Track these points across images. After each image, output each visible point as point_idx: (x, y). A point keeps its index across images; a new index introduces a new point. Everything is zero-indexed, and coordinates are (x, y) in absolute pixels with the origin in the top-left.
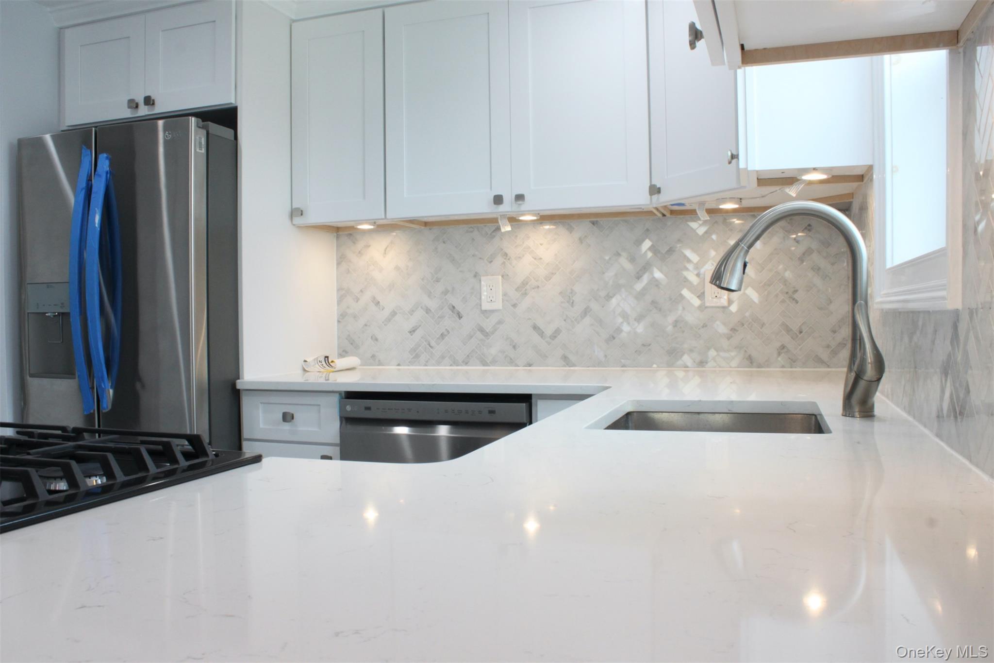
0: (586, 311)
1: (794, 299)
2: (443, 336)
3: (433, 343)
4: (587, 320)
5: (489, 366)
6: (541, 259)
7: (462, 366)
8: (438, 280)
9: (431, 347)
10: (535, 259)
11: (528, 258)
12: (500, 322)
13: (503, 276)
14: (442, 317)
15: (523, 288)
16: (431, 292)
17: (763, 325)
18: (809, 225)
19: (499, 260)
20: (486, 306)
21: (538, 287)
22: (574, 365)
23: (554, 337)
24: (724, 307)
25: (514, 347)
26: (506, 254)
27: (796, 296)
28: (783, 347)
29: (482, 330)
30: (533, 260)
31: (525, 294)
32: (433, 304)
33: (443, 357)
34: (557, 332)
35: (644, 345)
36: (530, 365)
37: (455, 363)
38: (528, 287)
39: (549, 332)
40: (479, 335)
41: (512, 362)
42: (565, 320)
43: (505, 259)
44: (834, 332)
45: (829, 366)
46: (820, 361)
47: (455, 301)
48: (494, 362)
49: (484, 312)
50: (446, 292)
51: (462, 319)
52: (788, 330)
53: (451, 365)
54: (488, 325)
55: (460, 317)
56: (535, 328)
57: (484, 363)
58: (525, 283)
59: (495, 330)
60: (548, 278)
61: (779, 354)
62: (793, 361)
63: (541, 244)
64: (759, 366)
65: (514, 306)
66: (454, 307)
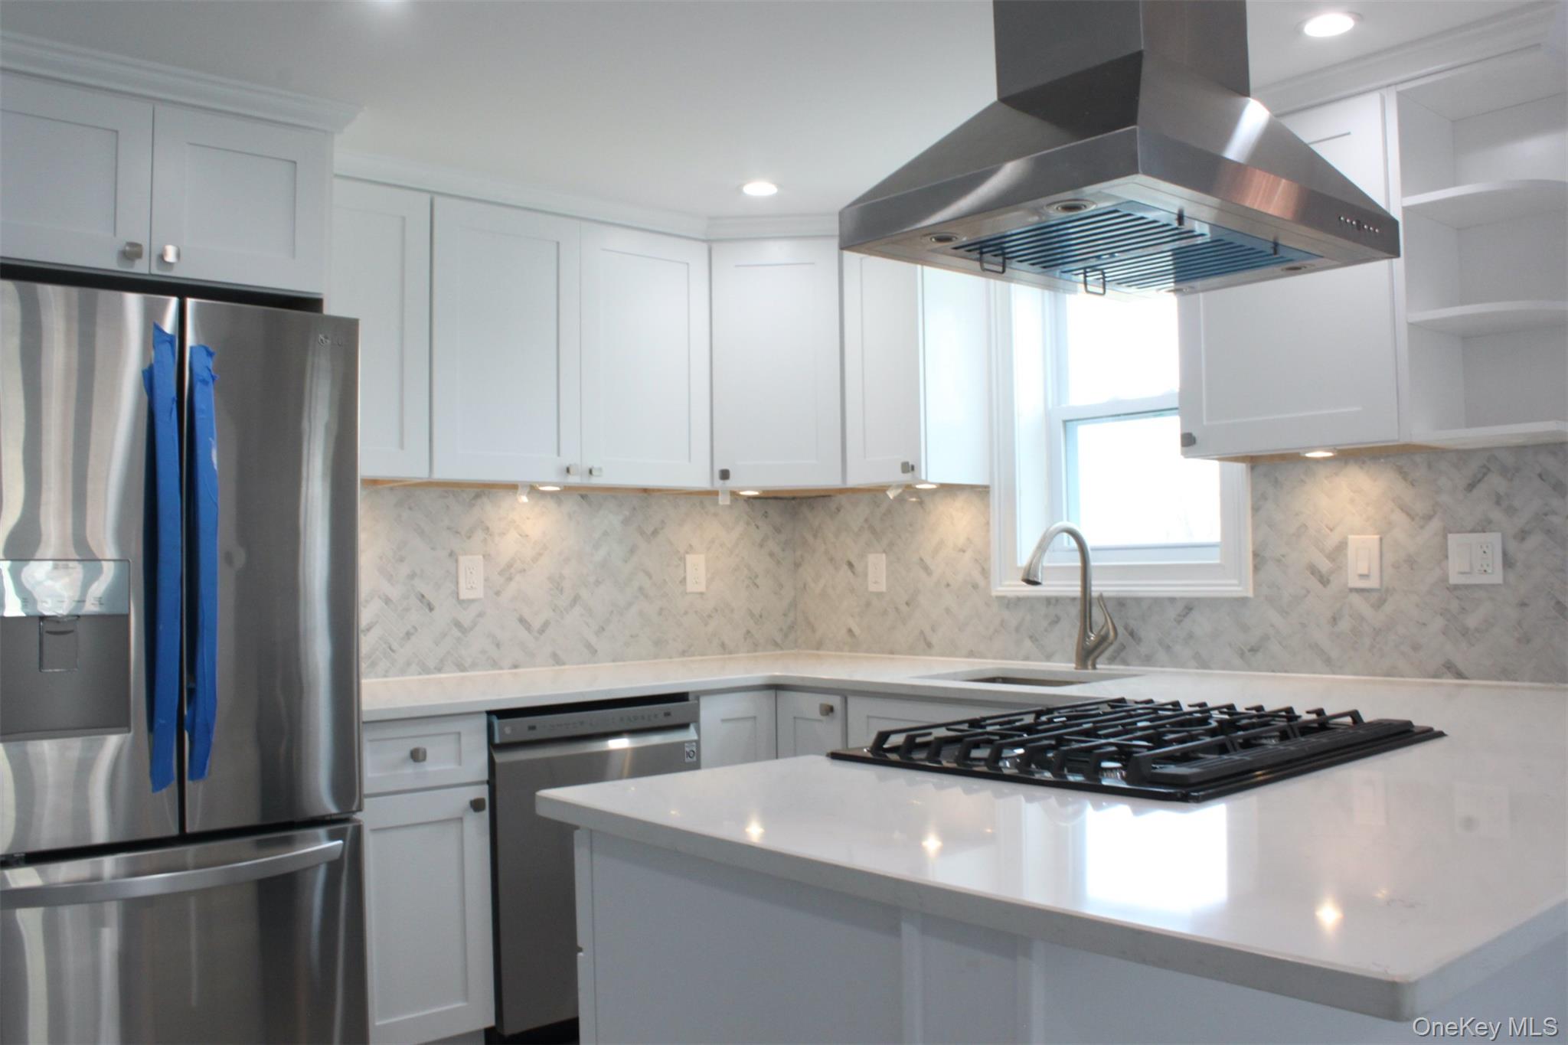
0: (576, 599)
1: (755, 584)
2: (408, 635)
3: (395, 646)
4: (578, 610)
5: (468, 671)
6: (527, 536)
7: (433, 673)
8: (402, 560)
9: (393, 651)
10: (521, 535)
11: (513, 535)
12: (481, 615)
13: (484, 556)
14: (407, 610)
15: (508, 572)
16: (392, 576)
17: (732, 611)
18: (766, 512)
19: (479, 535)
20: (465, 594)
21: (524, 570)
22: (564, 664)
23: (542, 631)
24: (702, 594)
25: (498, 646)
26: (487, 529)
27: (758, 581)
28: (748, 632)
29: (458, 624)
30: (519, 537)
31: (510, 579)
32: (395, 592)
33: (408, 664)
34: (546, 625)
35: (632, 636)
36: (516, 667)
37: (425, 670)
38: (512, 570)
39: (537, 624)
40: (456, 632)
41: (495, 664)
42: (554, 610)
43: (487, 534)
44: (785, 615)
45: (782, 649)
46: (776, 645)
47: (422, 587)
48: (474, 666)
49: (460, 602)
50: (412, 576)
51: (433, 612)
52: (752, 615)
53: (420, 674)
54: (466, 618)
55: (431, 609)
56: (522, 620)
57: (461, 668)
58: (510, 566)
59: (475, 624)
60: (535, 559)
61: (745, 639)
62: (755, 647)
63: (528, 518)
64: (730, 653)
65: (498, 593)
66: (423, 596)
